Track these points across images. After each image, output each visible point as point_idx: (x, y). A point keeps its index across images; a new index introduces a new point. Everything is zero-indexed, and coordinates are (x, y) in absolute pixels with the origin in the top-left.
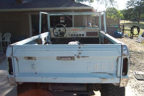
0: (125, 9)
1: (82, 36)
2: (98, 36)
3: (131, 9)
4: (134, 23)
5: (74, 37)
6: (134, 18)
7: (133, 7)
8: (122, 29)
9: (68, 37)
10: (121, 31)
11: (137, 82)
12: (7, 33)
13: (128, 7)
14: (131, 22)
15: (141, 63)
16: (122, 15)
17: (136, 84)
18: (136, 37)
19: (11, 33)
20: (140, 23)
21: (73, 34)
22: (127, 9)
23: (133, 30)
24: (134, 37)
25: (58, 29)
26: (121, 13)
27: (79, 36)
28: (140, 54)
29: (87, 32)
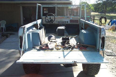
0: (95, 3)
1: (66, 23)
2: (79, 23)
3: (99, 4)
4: (102, 15)
5: (60, 23)
6: (101, 11)
7: (101, 2)
8: (93, 19)
9: (56, 23)
10: (92, 21)
11: (107, 57)
12: (2, 21)
13: (97, 2)
14: (99, 14)
15: (108, 44)
16: (92, 8)
17: (106, 58)
18: (104, 25)
19: (6, 21)
20: (106, 14)
21: (60, 21)
22: (96, 3)
23: (102, 20)
24: (102, 25)
25: (49, 17)
26: (92, 7)
27: (64, 23)
28: (107, 38)
29: (70, 20)
